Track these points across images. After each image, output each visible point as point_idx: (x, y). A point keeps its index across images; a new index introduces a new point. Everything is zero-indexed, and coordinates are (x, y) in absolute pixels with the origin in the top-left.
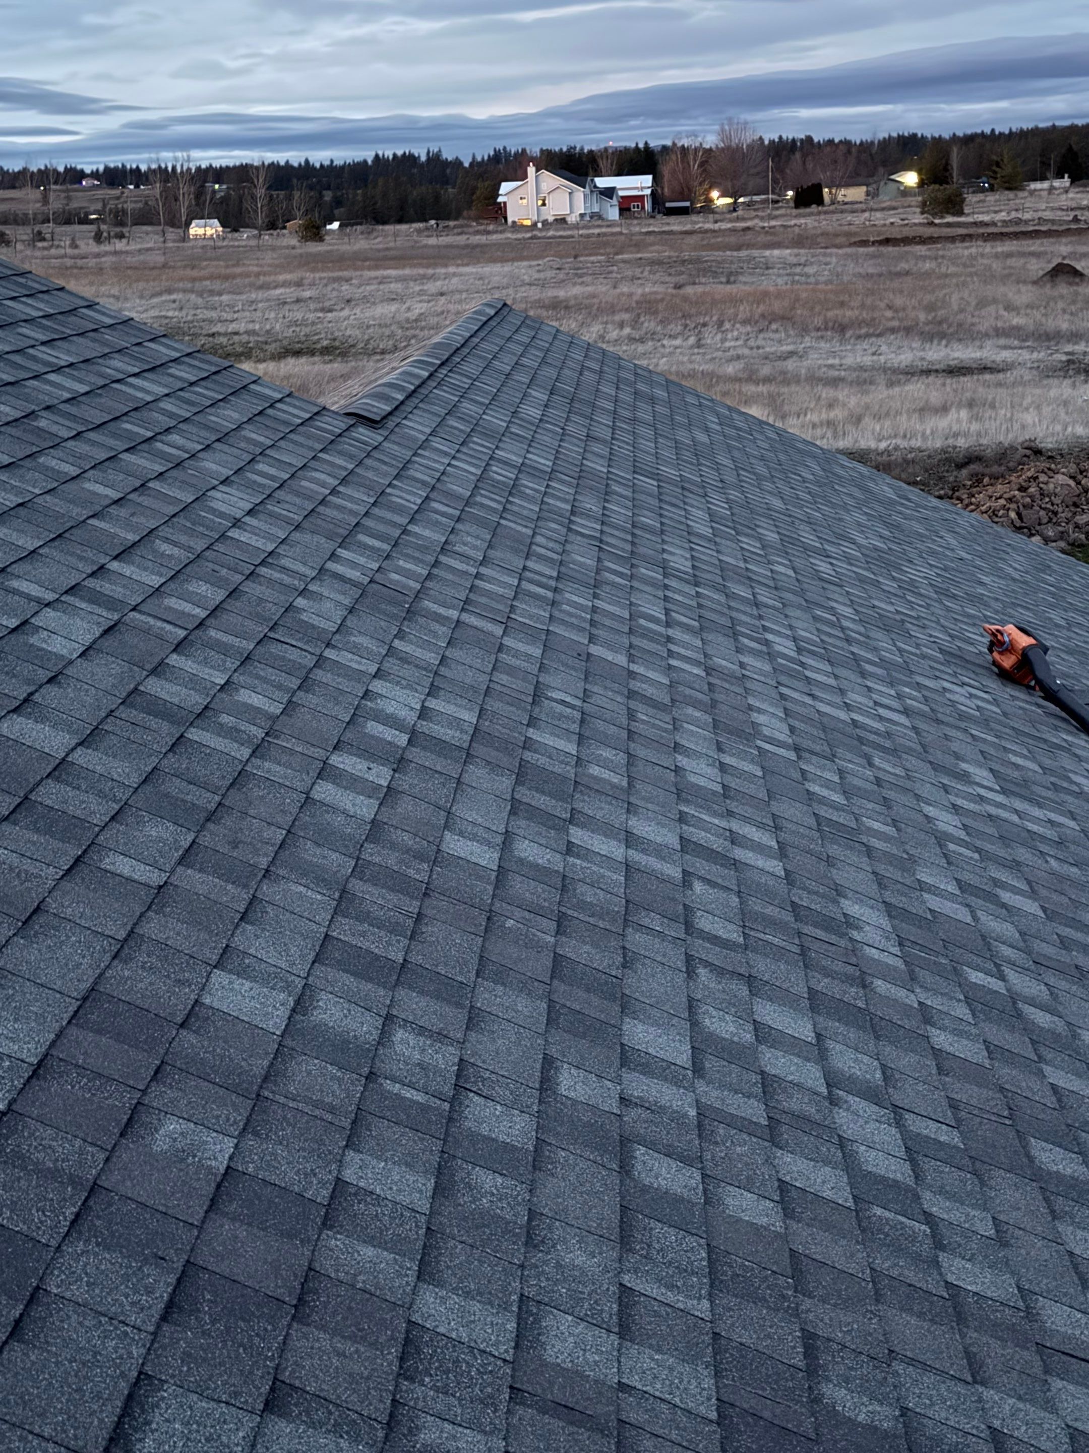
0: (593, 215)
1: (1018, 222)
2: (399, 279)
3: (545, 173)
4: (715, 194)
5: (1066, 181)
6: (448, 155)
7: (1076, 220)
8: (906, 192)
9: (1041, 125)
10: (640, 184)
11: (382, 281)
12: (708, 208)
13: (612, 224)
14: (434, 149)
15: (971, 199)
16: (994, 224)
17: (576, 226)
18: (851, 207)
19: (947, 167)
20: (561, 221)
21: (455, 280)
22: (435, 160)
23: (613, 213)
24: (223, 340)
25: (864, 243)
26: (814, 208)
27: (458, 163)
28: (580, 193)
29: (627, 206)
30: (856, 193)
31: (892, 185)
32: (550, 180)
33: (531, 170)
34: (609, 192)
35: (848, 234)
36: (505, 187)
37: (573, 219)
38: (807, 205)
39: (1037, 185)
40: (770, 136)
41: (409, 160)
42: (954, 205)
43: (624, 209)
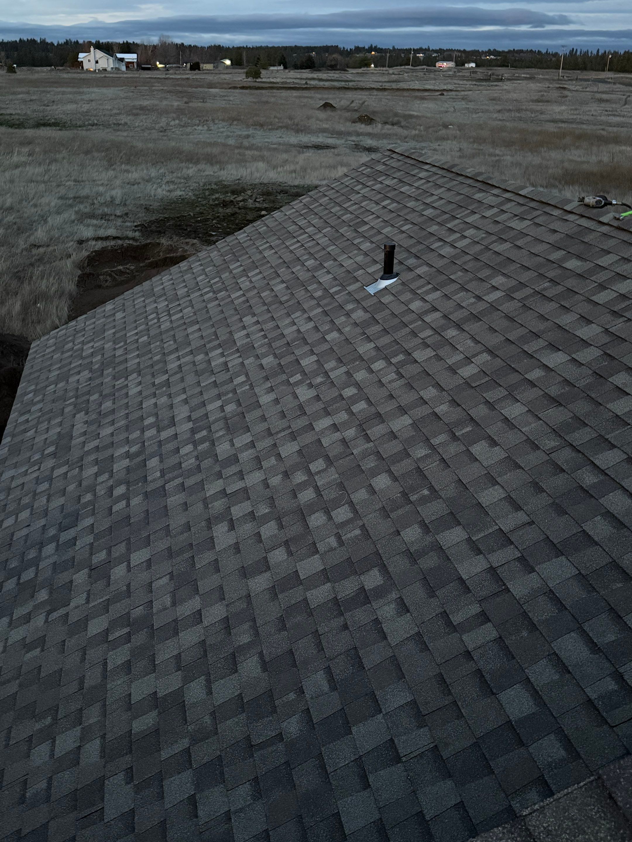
0: (116, 68)
1: (286, 83)
3: (97, 51)
4: (158, 63)
7: (306, 83)
10: (131, 57)
12: (157, 69)
13: (123, 73)
15: (263, 72)
16: (277, 83)
17: (110, 73)
18: (209, 72)
20: (105, 70)
23: (124, 68)
25: (235, 88)
26: (197, 71)
28: (111, 59)
29: (129, 65)
30: (209, 66)
31: (223, 64)
32: (99, 54)
33: (92, 49)
34: (122, 60)
36: (81, 55)
37: (109, 69)
38: (194, 70)
39: (272, 68)
40: (178, 41)
42: (257, 75)
43: (127, 67)
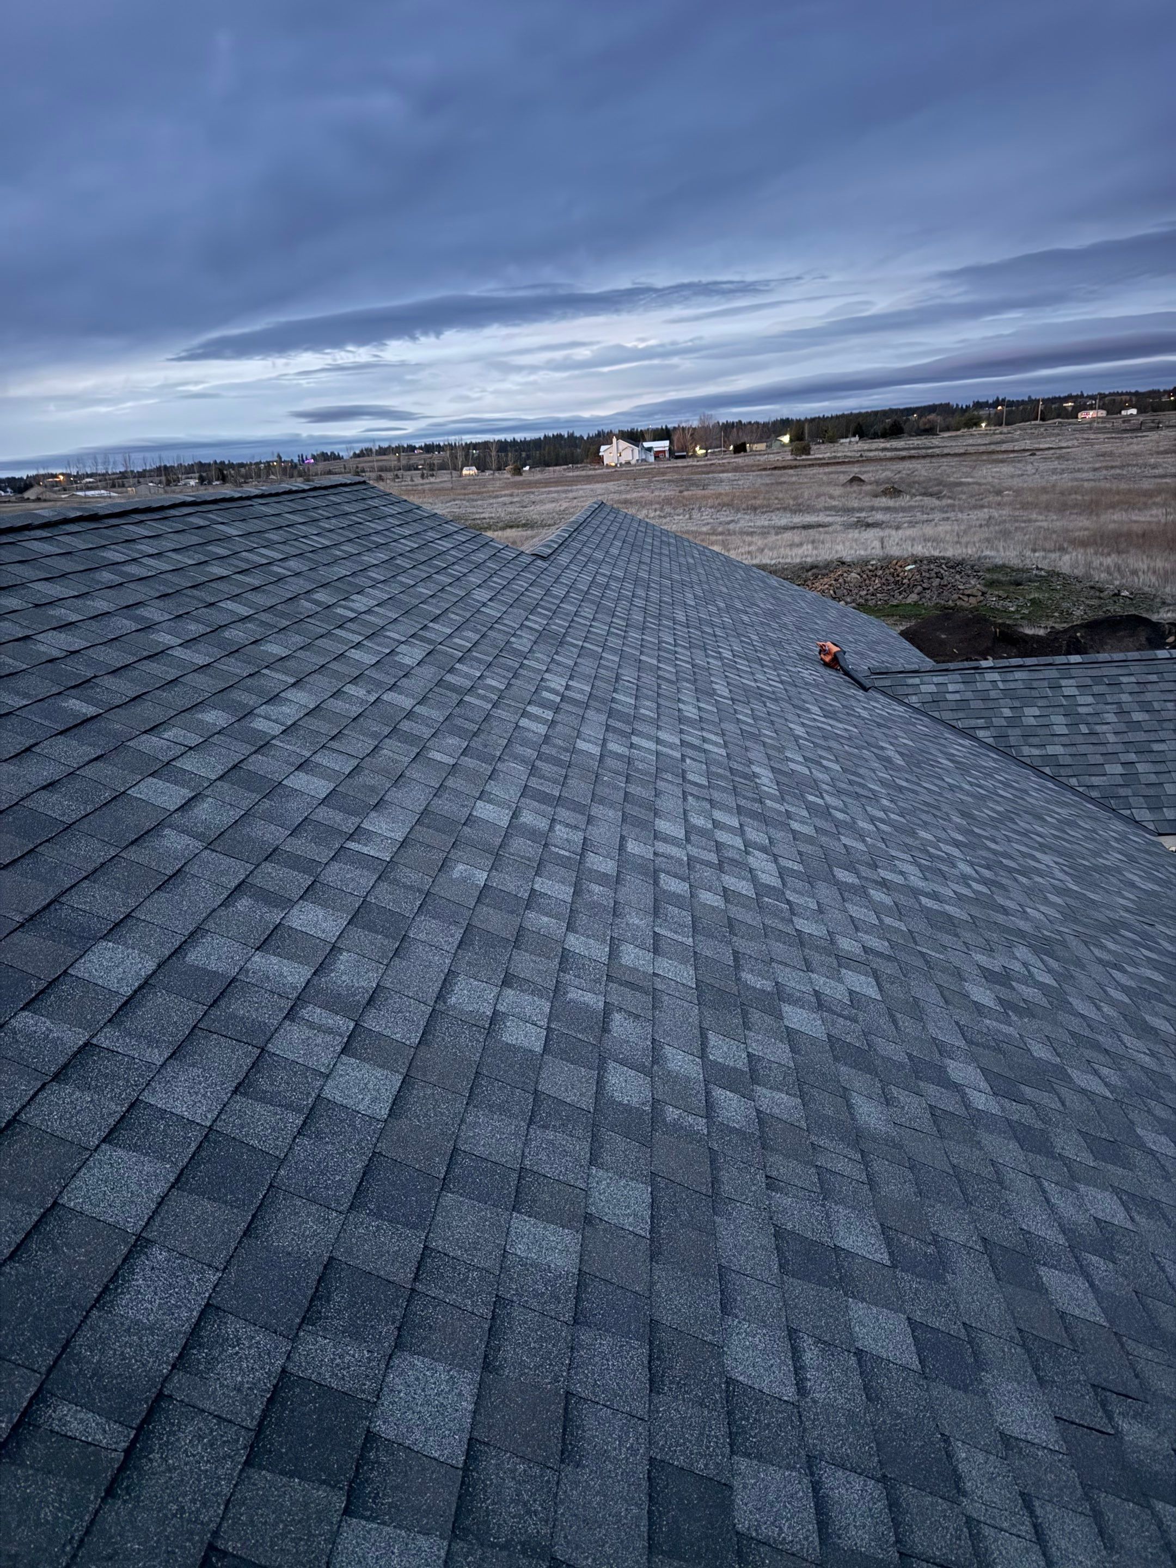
0: (642, 460)
1: (835, 457)
2: (556, 492)
3: (621, 441)
4: (697, 449)
5: (857, 438)
6: (577, 434)
7: (861, 456)
8: (784, 445)
9: (846, 413)
10: (664, 445)
11: (549, 492)
12: (694, 455)
13: (651, 464)
14: (571, 431)
15: (814, 447)
16: (824, 459)
17: (635, 465)
18: (759, 453)
19: (803, 433)
20: (628, 463)
21: (581, 492)
22: (571, 436)
23: (651, 459)
24: (479, 522)
25: (765, 469)
26: (742, 454)
27: (581, 437)
28: (636, 449)
29: (657, 455)
30: (761, 446)
31: (778, 443)
32: (623, 444)
33: (614, 439)
34: (650, 449)
35: (759, 465)
36: (603, 448)
37: (633, 462)
38: (739, 452)
39: (842, 441)
40: (722, 421)
41: (560, 437)
42: (806, 451)
43: (656, 457)
